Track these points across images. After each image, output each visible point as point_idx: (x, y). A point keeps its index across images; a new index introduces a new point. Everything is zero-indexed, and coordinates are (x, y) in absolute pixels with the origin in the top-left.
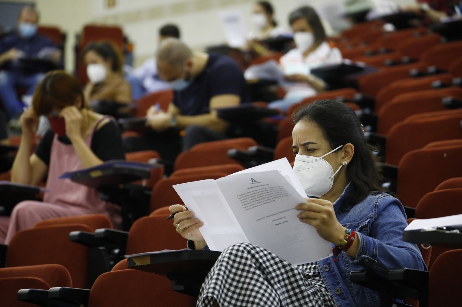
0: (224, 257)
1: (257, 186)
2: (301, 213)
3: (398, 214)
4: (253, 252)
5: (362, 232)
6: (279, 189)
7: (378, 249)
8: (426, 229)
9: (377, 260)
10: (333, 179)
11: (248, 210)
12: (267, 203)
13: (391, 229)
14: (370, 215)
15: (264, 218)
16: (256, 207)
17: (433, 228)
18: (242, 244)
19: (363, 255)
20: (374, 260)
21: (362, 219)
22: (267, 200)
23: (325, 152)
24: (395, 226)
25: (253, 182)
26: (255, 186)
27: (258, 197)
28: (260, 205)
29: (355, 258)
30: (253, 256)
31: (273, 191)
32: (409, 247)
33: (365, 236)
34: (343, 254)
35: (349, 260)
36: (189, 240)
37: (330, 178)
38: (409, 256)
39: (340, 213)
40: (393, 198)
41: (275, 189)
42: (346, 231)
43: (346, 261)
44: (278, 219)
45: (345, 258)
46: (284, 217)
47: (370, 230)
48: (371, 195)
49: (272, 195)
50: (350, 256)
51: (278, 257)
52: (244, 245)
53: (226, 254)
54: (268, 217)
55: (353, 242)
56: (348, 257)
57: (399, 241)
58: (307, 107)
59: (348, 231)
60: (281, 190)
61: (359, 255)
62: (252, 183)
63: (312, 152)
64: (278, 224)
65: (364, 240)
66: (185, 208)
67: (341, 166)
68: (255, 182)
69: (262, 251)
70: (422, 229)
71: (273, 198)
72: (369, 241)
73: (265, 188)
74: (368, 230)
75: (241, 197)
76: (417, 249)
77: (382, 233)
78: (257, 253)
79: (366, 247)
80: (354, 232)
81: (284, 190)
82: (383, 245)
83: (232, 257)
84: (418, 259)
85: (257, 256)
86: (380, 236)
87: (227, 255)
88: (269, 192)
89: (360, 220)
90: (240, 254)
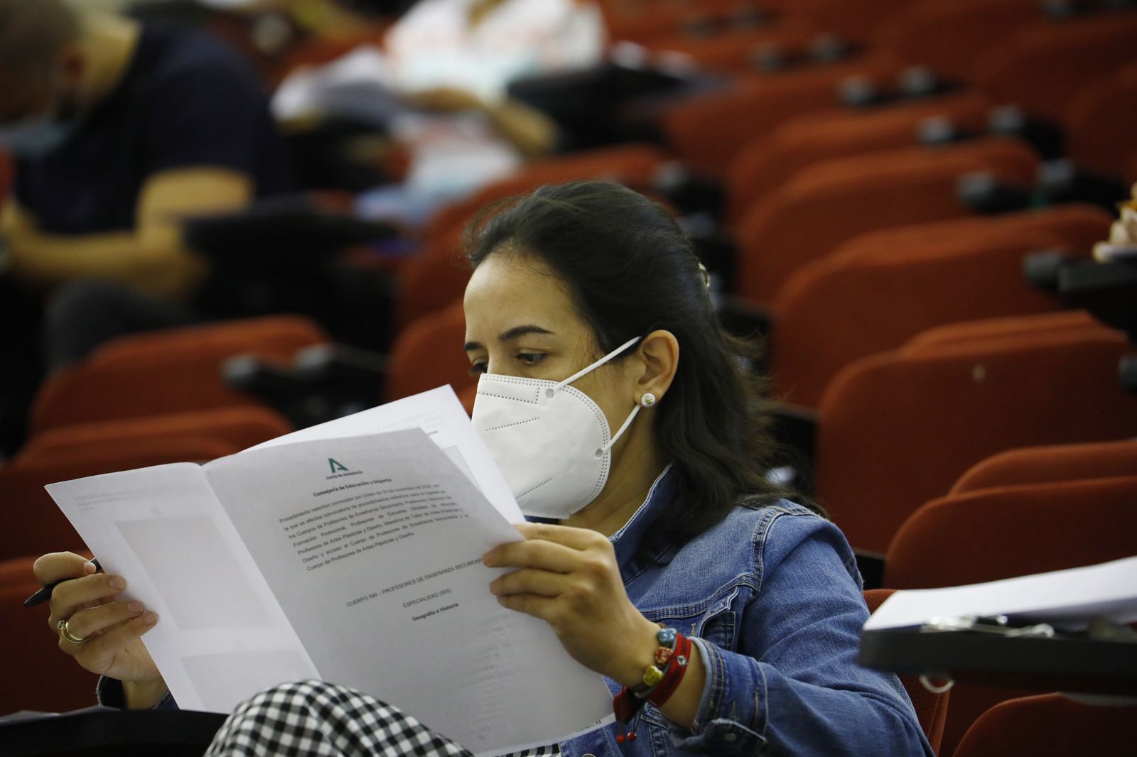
0: (237, 732)
1: (350, 486)
2: (503, 578)
3: (833, 574)
4: (339, 711)
5: (713, 636)
6: (427, 493)
7: (769, 696)
8: (937, 625)
9: (765, 736)
10: (609, 456)
11: (318, 569)
12: (385, 542)
13: (813, 625)
14: (739, 576)
15: (374, 595)
16: (344, 556)
17: (964, 618)
18: (301, 684)
19: (717, 718)
20: (758, 735)
21: (711, 590)
22: (385, 533)
23: (579, 363)
24: (828, 616)
25: (333, 471)
26: (342, 486)
27: (352, 525)
28: (359, 551)
29: (692, 730)
30: (340, 727)
31: (406, 502)
32: (875, 687)
33: (724, 653)
34: (648, 714)
35: (672, 737)
36: (104, 677)
37: (599, 452)
38: (874, 718)
39: (635, 569)
40: (818, 520)
41: (414, 495)
42: (659, 636)
43: (658, 738)
44: (422, 600)
45: (655, 728)
46: (443, 592)
47: (738, 631)
48: (740, 508)
49: (403, 515)
50: (674, 723)
51: (426, 729)
52: (306, 690)
53: (243, 720)
54: (387, 591)
55: (683, 674)
56: (665, 724)
57: (838, 668)
58: (514, 210)
59: (666, 635)
60: (434, 496)
61: (705, 720)
62: (331, 474)
63: (536, 365)
64: (424, 617)
65: (720, 666)
66: (90, 564)
67: (636, 410)
68: (342, 472)
69: (370, 708)
70: (925, 625)
71: (405, 527)
72: (739, 669)
73: (379, 493)
74: (731, 632)
75: (292, 522)
76: (901, 692)
77: (780, 638)
78: (355, 714)
79: (728, 689)
80: (685, 639)
81: (443, 498)
82: (786, 682)
83: (267, 732)
84: (904, 730)
85: (353, 726)
86: (773, 651)
87: (249, 725)
88: (390, 507)
89: (705, 595)
90: (293, 719)
